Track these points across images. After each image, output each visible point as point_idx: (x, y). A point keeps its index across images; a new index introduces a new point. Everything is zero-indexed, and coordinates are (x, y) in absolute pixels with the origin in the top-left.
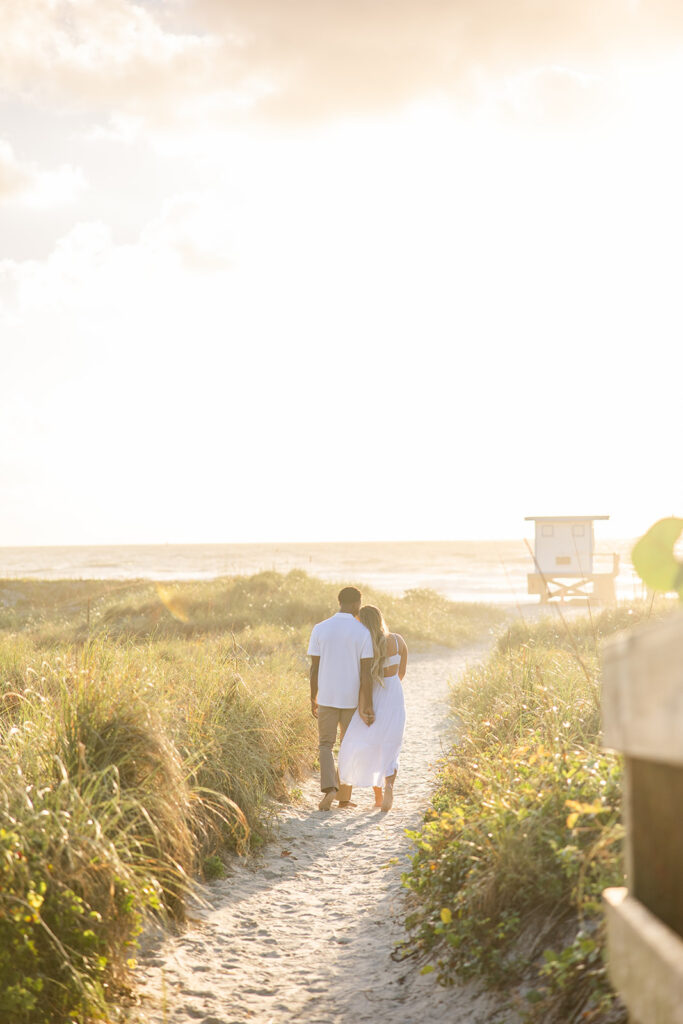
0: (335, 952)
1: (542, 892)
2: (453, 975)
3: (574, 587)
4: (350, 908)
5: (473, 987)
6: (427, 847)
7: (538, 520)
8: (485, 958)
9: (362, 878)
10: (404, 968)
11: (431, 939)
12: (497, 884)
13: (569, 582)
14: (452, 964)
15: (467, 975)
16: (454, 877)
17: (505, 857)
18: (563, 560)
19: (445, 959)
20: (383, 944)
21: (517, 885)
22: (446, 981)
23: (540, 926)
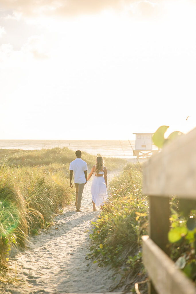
0: (69, 257)
1: (129, 239)
2: (103, 264)
3: (147, 154)
4: (74, 244)
5: (108, 267)
6: (98, 227)
7: (136, 134)
8: (112, 258)
9: (79, 236)
10: (89, 262)
11: (97, 253)
12: (116, 237)
13: (145, 152)
14: (103, 260)
15: (107, 264)
16: (104, 235)
17: (119, 229)
18: (144, 146)
19: (101, 259)
20: (83, 254)
21: (122, 237)
22: (100, 265)
23: (129, 249)
